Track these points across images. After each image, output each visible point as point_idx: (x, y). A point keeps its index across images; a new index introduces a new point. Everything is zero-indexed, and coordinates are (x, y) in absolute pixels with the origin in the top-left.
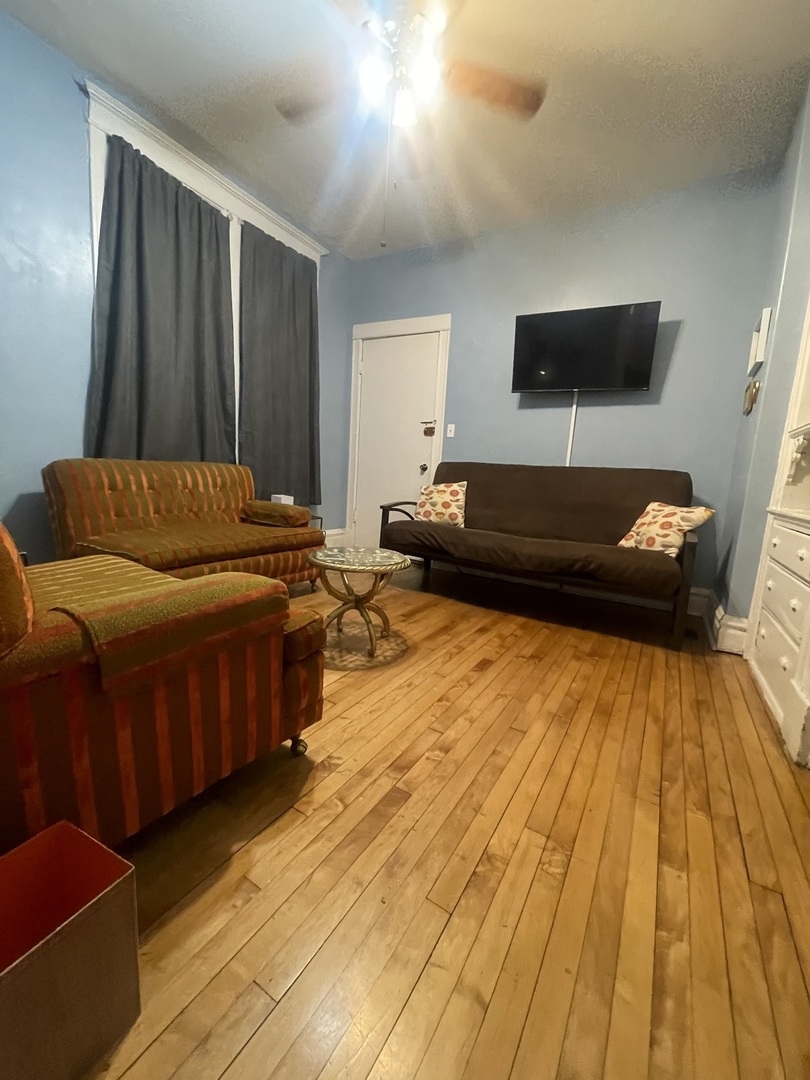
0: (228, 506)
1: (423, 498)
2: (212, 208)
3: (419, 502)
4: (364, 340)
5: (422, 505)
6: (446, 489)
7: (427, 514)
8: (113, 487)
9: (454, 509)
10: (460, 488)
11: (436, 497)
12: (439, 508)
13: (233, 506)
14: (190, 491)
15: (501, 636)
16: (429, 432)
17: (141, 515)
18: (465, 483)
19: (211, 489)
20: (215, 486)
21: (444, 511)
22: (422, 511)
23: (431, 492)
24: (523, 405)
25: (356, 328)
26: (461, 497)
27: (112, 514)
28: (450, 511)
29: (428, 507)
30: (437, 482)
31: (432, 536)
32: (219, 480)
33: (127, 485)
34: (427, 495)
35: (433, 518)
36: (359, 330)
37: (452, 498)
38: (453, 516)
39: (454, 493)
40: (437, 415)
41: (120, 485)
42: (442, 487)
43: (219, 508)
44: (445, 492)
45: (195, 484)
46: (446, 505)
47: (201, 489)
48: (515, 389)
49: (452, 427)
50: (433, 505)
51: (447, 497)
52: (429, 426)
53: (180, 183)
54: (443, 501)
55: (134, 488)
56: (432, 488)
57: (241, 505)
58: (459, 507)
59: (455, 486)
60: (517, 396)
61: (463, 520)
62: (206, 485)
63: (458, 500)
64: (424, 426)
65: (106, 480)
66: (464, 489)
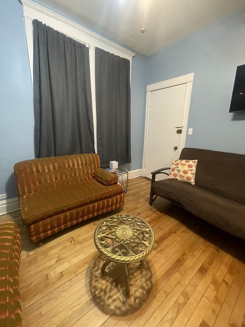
0: (87, 172)
1: (174, 166)
2: (81, 44)
3: (172, 168)
4: (151, 91)
5: (173, 170)
6: (186, 163)
7: (175, 175)
8: (38, 172)
9: (189, 175)
10: (193, 163)
11: (180, 167)
12: (181, 173)
13: (90, 172)
14: (71, 168)
15: (214, 282)
16: (179, 132)
17: (49, 181)
18: (197, 160)
19: (80, 166)
20: (82, 164)
21: (184, 175)
22: (173, 173)
23: (178, 164)
24: (234, 119)
25: (148, 86)
26: (194, 168)
27: (37, 183)
28: (186, 176)
29: (176, 172)
30: (182, 158)
31: (175, 196)
32: (84, 162)
33: (44, 170)
34: (176, 165)
35: (178, 178)
36: (150, 87)
37: (189, 169)
38: (189, 178)
39: (190, 166)
40: (184, 124)
41: (41, 171)
42: (184, 162)
43: (84, 173)
44: (185, 165)
45: (74, 166)
46: (185, 172)
47: (76, 167)
48: (231, 111)
49: (191, 130)
50: (179, 171)
51: (186, 168)
52: (179, 129)
53: (65, 36)
54: (184, 169)
55: (47, 171)
56: (179, 161)
57: (93, 171)
58: (192, 174)
59: (191, 162)
60: (232, 114)
61: (194, 181)
62: (78, 165)
63: (192, 170)
64: (177, 129)
65: (34, 170)
66: (196, 164)
